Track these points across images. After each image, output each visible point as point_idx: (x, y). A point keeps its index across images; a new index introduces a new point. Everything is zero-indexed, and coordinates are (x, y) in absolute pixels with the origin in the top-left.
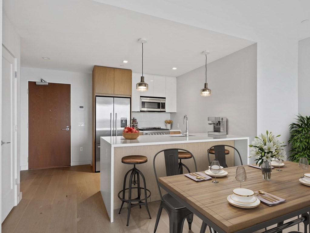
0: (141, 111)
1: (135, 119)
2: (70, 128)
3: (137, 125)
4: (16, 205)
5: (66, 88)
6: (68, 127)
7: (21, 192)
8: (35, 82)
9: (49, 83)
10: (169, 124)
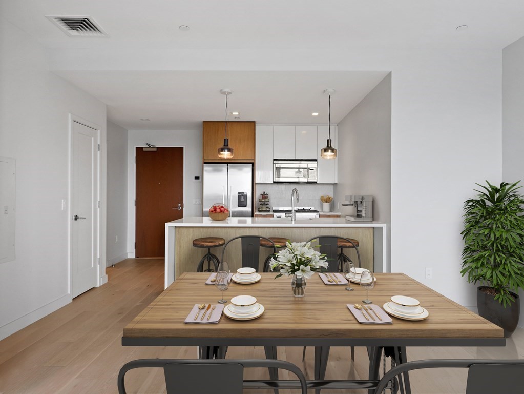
0: (274, 182)
1: (265, 194)
2: (182, 206)
3: (268, 202)
4: (98, 285)
5: (178, 153)
6: (180, 205)
7: (107, 275)
8: (142, 148)
9: (157, 148)
10: (327, 202)
